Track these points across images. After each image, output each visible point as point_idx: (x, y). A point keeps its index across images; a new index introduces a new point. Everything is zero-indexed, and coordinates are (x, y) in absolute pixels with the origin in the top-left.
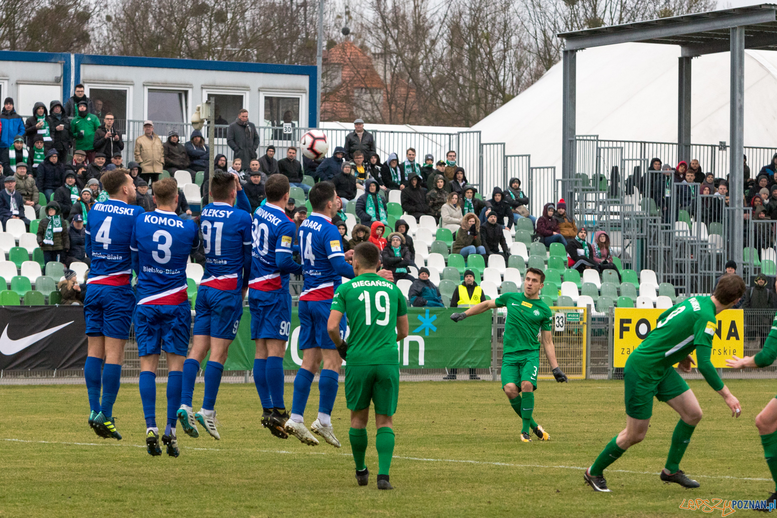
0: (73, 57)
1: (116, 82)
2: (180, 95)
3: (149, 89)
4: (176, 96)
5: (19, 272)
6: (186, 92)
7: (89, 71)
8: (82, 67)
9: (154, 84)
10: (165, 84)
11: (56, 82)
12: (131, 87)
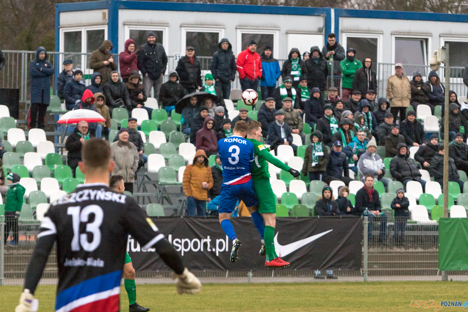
0: (333, 11)
1: (369, 32)
2: (422, 43)
3: (396, 38)
4: (418, 43)
5: (288, 189)
6: (427, 40)
7: (346, 23)
8: (341, 20)
9: (400, 33)
10: (409, 33)
11: (319, 31)
12: (381, 36)
